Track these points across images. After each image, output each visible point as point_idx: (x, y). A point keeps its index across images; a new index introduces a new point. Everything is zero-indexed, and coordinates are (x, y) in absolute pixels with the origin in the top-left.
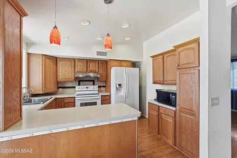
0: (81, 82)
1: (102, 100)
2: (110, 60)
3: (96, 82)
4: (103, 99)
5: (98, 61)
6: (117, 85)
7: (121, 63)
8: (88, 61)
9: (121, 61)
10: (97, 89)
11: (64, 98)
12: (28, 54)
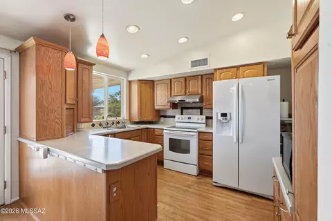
0: (184, 111)
1: (199, 139)
2: (215, 70)
3: (204, 111)
4: (201, 137)
5: (202, 76)
6: (220, 115)
7: (236, 71)
8: (186, 79)
9: (237, 67)
10: (204, 121)
11: (154, 129)
12: (130, 82)
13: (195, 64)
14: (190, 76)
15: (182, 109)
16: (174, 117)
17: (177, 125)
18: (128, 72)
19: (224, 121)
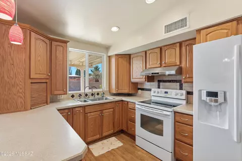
0: (161, 84)
1: (175, 121)
3: (184, 85)
4: (178, 119)
5: (180, 43)
8: (161, 49)
10: (184, 97)
11: (128, 102)
12: (110, 57)
13: (169, 28)
14: (166, 46)
15: (159, 81)
16: (150, 90)
17: (154, 99)
18: (107, 48)
19: (213, 104)
